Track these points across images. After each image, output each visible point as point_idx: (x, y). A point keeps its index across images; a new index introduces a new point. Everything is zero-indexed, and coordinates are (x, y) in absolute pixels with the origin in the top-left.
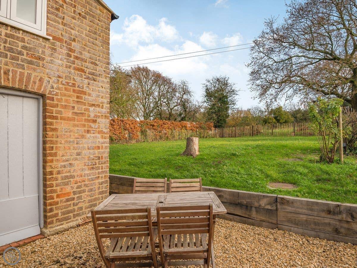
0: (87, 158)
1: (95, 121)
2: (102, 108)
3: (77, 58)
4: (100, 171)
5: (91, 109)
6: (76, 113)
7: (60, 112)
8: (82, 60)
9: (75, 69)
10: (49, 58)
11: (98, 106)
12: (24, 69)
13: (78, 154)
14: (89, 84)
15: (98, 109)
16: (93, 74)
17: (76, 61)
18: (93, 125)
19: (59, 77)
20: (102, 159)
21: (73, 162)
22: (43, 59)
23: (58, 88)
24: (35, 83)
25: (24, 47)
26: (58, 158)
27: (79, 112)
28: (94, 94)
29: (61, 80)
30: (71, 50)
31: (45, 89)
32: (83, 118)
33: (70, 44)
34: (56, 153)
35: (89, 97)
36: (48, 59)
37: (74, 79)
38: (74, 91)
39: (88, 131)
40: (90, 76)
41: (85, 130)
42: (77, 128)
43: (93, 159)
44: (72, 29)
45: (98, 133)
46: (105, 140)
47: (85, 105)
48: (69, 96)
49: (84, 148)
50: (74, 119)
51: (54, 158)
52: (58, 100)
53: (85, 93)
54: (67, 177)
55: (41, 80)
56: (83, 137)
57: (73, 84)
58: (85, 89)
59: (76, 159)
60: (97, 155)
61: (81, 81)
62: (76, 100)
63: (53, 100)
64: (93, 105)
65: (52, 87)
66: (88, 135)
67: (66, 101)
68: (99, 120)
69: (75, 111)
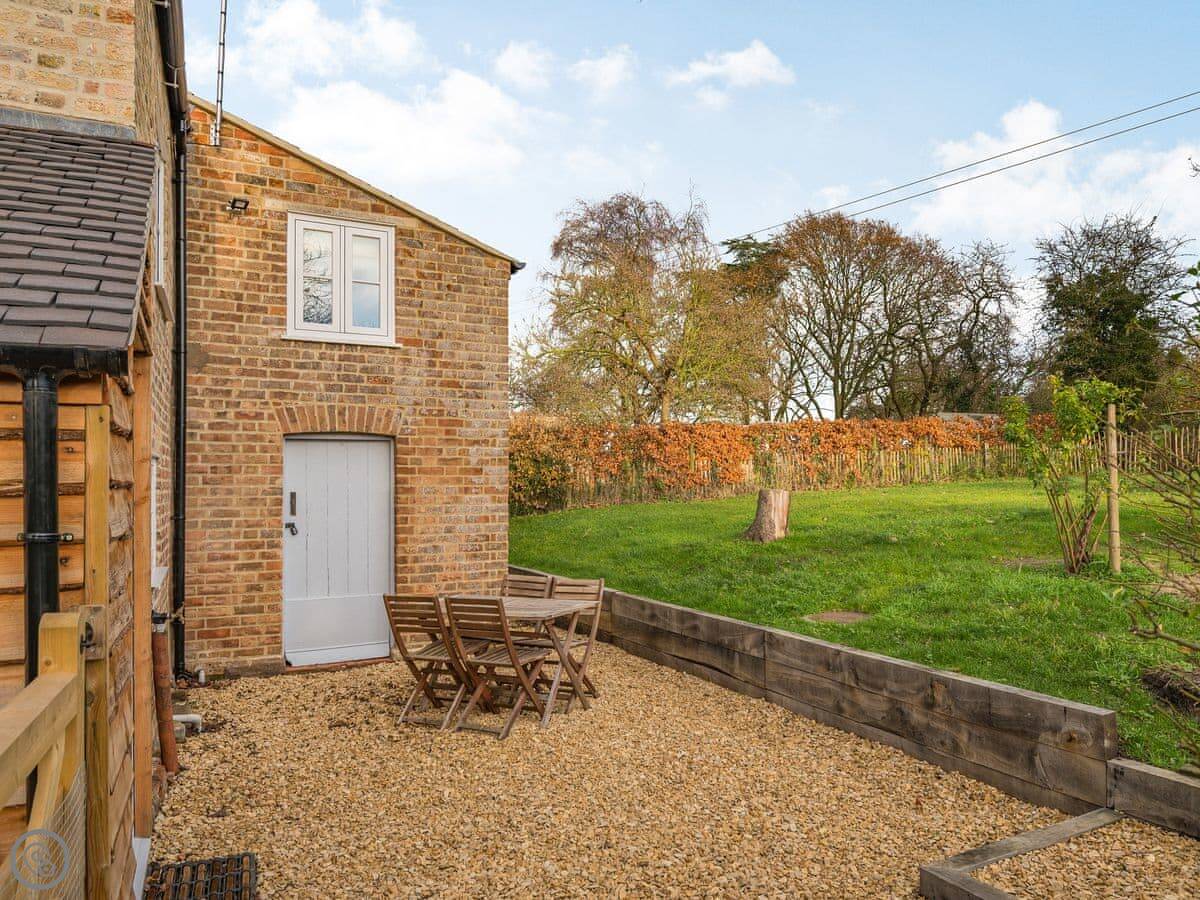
0: (463, 538)
1: (478, 471)
2: (494, 445)
3: (445, 365)
4: (489, 561)
5: (473, 449)
6: (444, 460)
7: (418, 461)
8: (455, 366)
9: (442, 384)
10: (401, 377)
11: (486, 442)
12: (364, 402)
13: (449, 530)
14: (467, 406)
15: (484, 448)
16: (474, 386)
17: (444, 370)
18: (475, 478)
19: (416, 404)
20: (493, 539)
21: (440, 544)
22: (392, 380)
23: (415, 423)
24: (379, 420)
25: (364, 370)
26: (415, 536)
27: (449, 457)
28: (477, 422)
29: (418, 408)
30: (434, 354)
31: (396, 427)
32: (458, 467)
33: (434, 345)
34: (412, 527)
35: (469, 430)
36: (398, 378)
37: (440, 402)
38: (441, 423)
39: (467, 490)
40: (470, 391)
41: (460, 489)
42: (446, 486)
43: (476, 540)
44: (437, 318)
45: (486, 492)
46: (499, 505)
47: (460, 445)
48: (433, 433)
49: (458, 520)
50: (441, 471)
51: (409, 536)
52: (416, 442)
53: (460, 423)
54: (428, 568)
55: (389, 414)
56: (457, 500)
57: (439, 411)
58: (461, 416)
59: (445, 539)
60: (483, 533)
61: (452, 403)
62: (444, 437)
63: (407, 444)
64: (476, 442)
65: (406, 423)
66: (467, 496)
67: (429, 441)
68: (486, 468)
69: (443, 456)
